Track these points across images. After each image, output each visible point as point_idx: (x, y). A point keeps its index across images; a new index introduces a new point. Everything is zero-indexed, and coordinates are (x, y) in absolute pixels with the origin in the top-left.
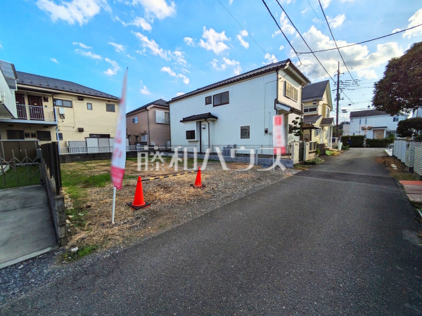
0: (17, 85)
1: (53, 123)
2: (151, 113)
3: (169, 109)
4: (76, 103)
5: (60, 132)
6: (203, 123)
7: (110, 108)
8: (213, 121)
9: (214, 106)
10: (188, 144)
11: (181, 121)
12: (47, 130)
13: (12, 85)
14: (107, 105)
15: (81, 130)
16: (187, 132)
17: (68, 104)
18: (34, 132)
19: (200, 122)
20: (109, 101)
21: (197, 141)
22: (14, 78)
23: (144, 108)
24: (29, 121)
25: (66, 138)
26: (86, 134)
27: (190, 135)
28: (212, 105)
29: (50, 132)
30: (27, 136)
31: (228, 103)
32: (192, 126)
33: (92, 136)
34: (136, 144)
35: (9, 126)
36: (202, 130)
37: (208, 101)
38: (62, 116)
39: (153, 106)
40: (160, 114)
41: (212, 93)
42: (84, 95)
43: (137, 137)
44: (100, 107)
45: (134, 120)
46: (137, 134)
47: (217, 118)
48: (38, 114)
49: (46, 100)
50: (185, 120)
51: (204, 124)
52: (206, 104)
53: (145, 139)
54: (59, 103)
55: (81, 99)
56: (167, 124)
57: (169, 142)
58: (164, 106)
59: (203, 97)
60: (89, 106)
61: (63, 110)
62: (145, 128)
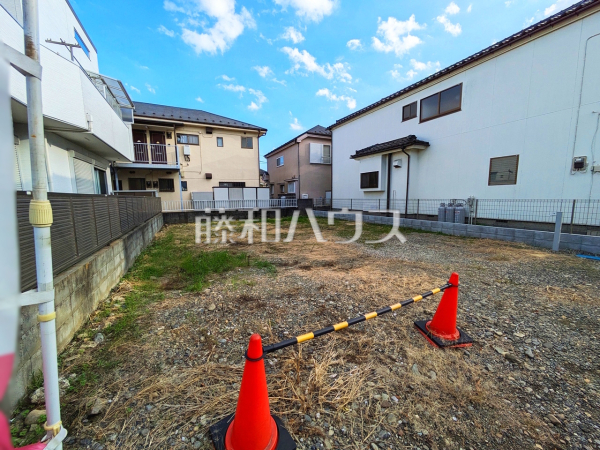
0: (133, 117)
1: (174, 167)
2: (302, 147)
3: (331, 141)
4: (204, 139)
5: (184, 180)
6: (395, 158)
7: (247, 144)
8: (418, 151)
9: (421, 121)
10: (362, 196)
11: (353, 157)
12: (170, 177)
13: (128, 117)
14: (243, 139)
15: (209, 177)
16: (362, 175)
17: (194, 140)
18: (156, 180)
19: (390, 155)
20: (245, 133)
21: (382, 192)
22: (130, 106)
23: (294, 142)
24: (150, 165)
25: (191, 188)
26: (215, 182)
27: (369, 180)
28: (417, 119)
29: (172, 180)
30: (149, 186)
31: (459, 110)
32: (374, 164)
33: (222, 185)
34: (280, 196)
35: (131, 172)
36: (394, 169)
37: (408, 113)
38: (187, 157)
39: (306, 135)
40: (317, 149)
41: (417, 97)
42: (213, 125)
43: (282, 186)
44: (233, 141)
45: (278, 160)
46: (282, 182)
47: (427, 145)
48: (161, 156)
49: (169, 136)
50: (360, 154)
51: (399, 158)
52: (404, 119)
53: (293, 189)
54: (183, 139)
55: (209, 131)
56: (328, 165)
57: (328, 194)
58: (323, 135)
59: (397, 107)
60: (220, 141)
61: (189, 150)
62: (293, 172)
